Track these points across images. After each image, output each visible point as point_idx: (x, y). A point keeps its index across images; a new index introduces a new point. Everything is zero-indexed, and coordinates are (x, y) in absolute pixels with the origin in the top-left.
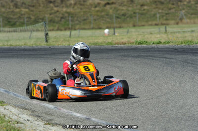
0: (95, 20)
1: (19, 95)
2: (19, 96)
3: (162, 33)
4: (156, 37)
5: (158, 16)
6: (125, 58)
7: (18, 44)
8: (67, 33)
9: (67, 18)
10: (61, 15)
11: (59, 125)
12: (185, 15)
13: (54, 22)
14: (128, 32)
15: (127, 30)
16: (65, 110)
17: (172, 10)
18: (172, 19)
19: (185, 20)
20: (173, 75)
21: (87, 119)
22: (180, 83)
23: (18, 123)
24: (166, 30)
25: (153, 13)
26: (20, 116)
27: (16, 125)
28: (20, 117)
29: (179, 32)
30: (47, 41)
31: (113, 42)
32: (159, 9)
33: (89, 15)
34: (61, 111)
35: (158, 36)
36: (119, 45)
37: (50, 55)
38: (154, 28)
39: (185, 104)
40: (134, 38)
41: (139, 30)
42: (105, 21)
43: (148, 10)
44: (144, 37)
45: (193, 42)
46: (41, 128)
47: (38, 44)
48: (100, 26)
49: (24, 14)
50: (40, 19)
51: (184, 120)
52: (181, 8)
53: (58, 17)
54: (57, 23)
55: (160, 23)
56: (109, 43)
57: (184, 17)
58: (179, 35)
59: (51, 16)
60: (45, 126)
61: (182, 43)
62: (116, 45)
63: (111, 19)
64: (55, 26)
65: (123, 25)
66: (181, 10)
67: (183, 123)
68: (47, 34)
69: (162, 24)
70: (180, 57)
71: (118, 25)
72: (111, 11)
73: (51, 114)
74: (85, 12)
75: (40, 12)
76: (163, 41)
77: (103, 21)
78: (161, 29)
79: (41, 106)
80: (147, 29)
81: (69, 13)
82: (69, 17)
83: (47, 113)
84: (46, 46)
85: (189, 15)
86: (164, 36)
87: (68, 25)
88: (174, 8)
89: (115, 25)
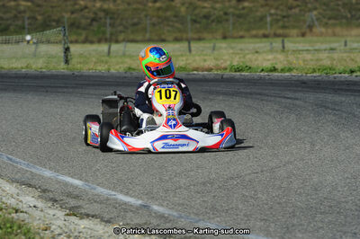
0: (154, 25)
1: (18, 160)
2: (17, 163)
3: (277, 51)
4: (265, 60)
5: (269, 19)
6: (211, 97)
7: (14, 66)
8: (104, 47)
9: (103, 20)
10: (92, 15)
11: (93, 217)
12: (318, 19)
13: (78, 27)
14: (214, 49)
15: (212, 45)
16: (103, 190)
17: (293, 10)
18: (294, 27)
19: (318, 29)
20: (299, 130)
21: (145, 206)
22: (313, 145)
23: (17, 211)
24: (284, 47)
25: (259, 14)
26: (21, 198)
27: (14, 215)
28: (21, 201)
29: (307, 50)
30: (67, 62)
31: (188, 66)
32: (271, 7)
33: (142, 15)
34: (95, 192)
35: (270, 57)
36: (200, 73)
37: (72, 87)
38: (261, 42)
39: (321, 183)
40: (225, 61)
41: (233, 45)
42: (172, 26)
43: (250, 10)
44: (244, 57)
45: (334, 70)
46: (60, 223)
47: (51, 67)
48: (163, 37)
49: (24, 12)
50: (54, 21)
51: (321, 213)
52: (309, 6)
53: (87, 18)
54: (84, 29)
55: (272, 32)
56: (181, 67)
57: (316, 23)
58: (309, 57)
59: (73, 16)
60: (67, 218)
61: (314, 71)
62: (195, 72)
63: (182, 24)
64: (80, 34)
65: (205, 35)
66: (310, 10)
67: (319, 217)
68: (67, 50)
69: (276, 35)
70: (312, 97)
71: (196, 36)
72: (183, 9)
73: (77, 197)
74: (135, 9)
75: (52, 7)
76: (279, 66)
77: (169, 28)
78: (274, 44)
79: (59, 182)
80: (250, 44)
81: (106, 12)
82: (106, 18)
83: (69, 195)
84: (66, 72)
85: (325, 20)
86: (281, 57)
87: (104, 33)
88: (298, 6)
89: (191, 35)
